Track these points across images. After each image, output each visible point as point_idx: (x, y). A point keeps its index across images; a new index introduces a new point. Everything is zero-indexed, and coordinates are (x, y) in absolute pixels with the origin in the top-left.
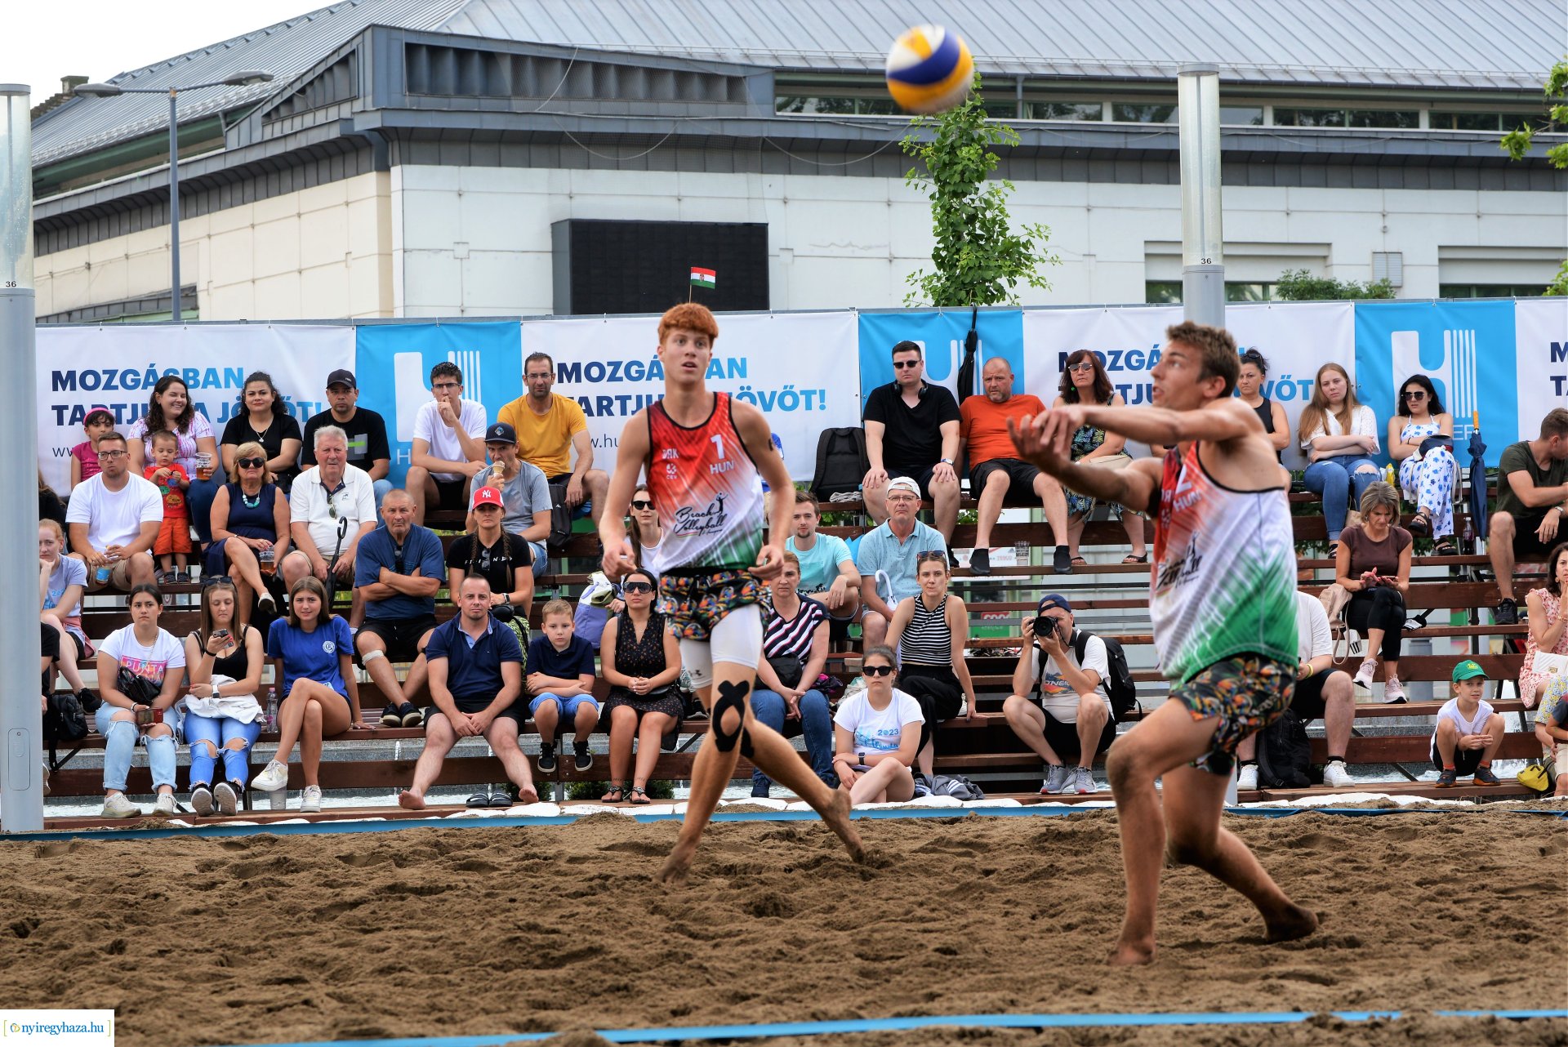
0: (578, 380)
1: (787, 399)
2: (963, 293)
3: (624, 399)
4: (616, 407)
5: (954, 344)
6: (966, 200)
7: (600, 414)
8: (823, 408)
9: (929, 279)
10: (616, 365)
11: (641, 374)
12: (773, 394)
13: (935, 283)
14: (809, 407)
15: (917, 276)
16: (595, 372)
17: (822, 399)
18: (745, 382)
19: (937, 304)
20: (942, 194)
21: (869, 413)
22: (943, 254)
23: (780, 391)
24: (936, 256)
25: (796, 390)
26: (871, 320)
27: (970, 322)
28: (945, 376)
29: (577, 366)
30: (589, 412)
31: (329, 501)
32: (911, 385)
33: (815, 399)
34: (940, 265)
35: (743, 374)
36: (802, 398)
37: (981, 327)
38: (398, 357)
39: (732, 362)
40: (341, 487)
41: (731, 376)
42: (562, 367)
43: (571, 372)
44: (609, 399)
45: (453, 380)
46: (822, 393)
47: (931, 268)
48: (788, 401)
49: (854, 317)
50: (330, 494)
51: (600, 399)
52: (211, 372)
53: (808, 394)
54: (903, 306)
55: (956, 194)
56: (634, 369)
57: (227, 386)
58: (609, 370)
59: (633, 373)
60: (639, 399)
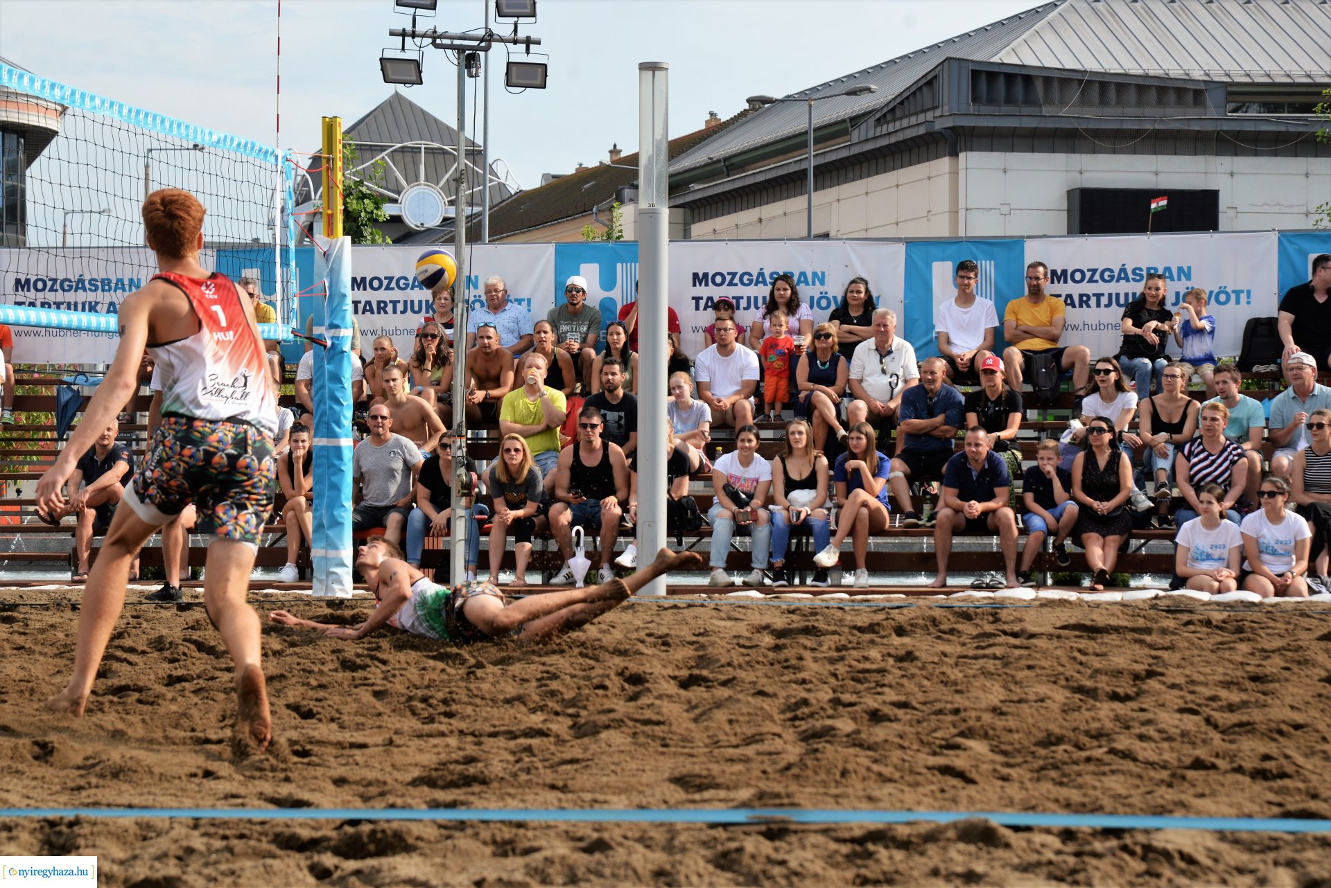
0: (1065, 282)
1: (1222, 296)
3: (1099, 296)
4: (1093, 301)
7: (1081, 306)
8: (1249, 303)
10: (1094, 271)
11: (1112, 278)
12: (1211, 293)
14: (1238, 302)
15: (1324, 207)
16: (1078, 276)
17: (1249, 296)
21: (1283, 306)
23: (1216, 290)
25: (1229, 290)
26: (1288, 238)
29: (1064, 272)
30: (1072, 305)
31: (881, 362)
33: (1243, 297)
35: (1188, 277)
36: (1233, 296)
38: (936, 266)
39: (1180, 269)
40: (890, 352)
41: (1179, 279)
43: (1060, 276)
44: (1088, 296)
46: (1249, 292)
48: (1223, 298)
49: (1274, 237)
50: (882, 357)
51: (1081, 296)
52: (803, 274)
53: (1238, 293)
54: (1313, 228)
56: (1107, 274)
57: (814, 284)
58: (1088, 275)
59: (1106, 277)
60: (1110, 295)
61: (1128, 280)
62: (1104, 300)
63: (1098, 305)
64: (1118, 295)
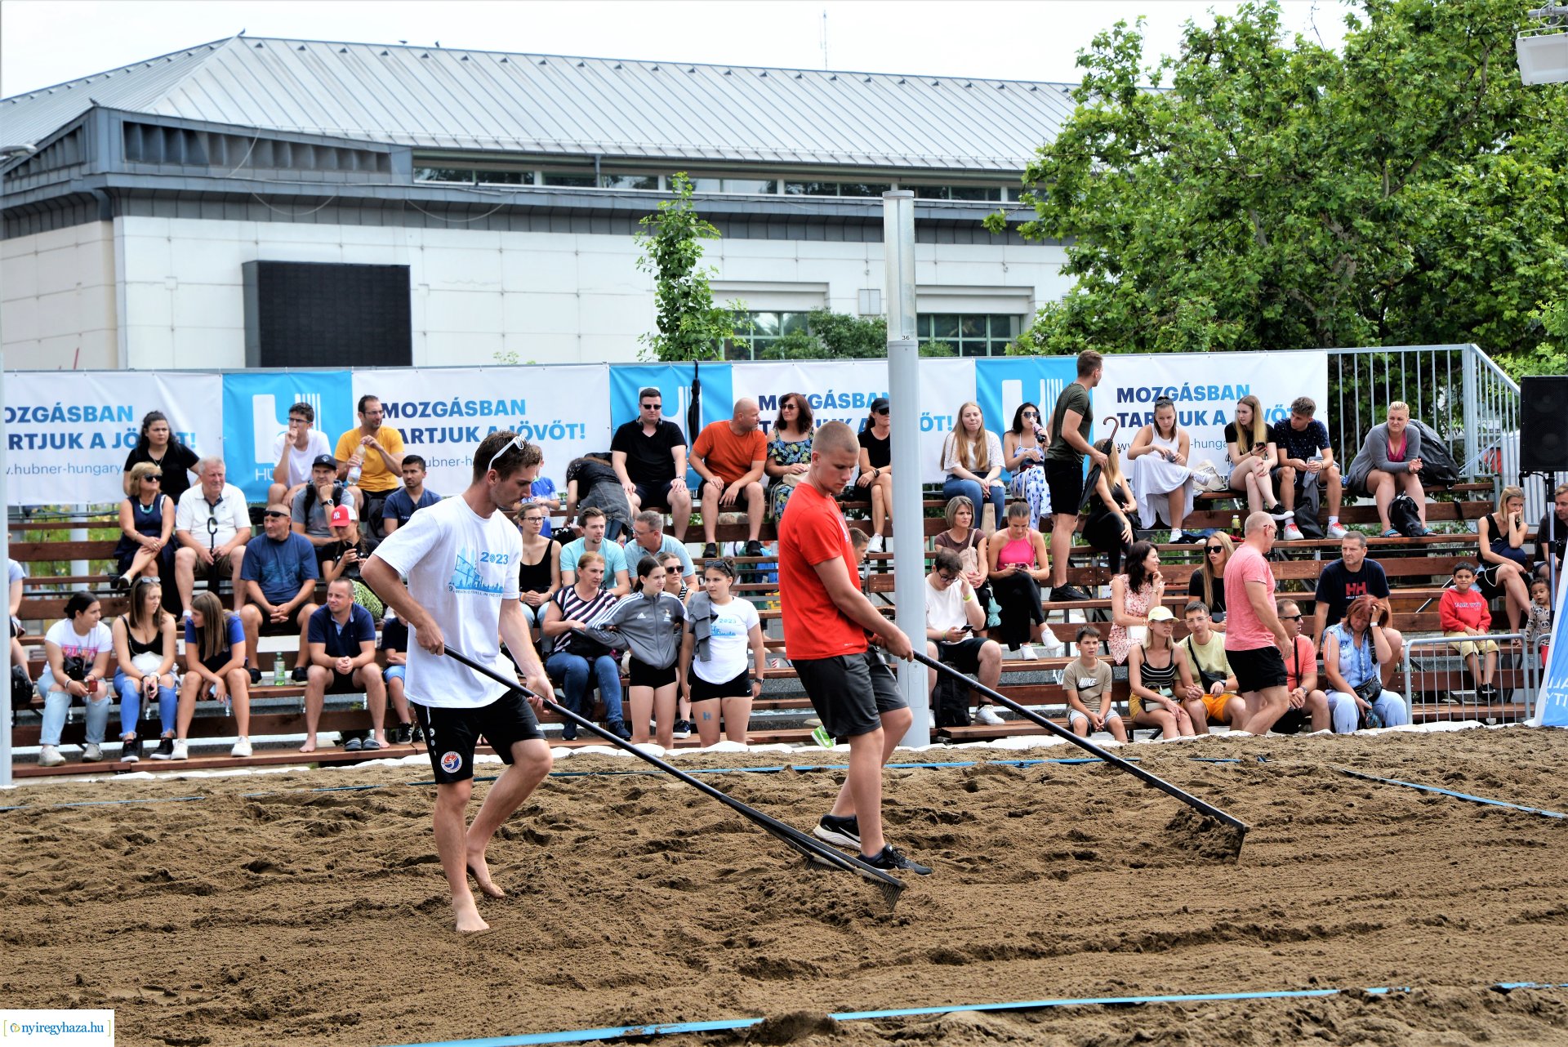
0: (397, 416)
1: (555, 430)
2: (681, 352)
3: (431, 431)
4: (426, 436)
5: (681, 389)
6: (682, 280)
7: (414, 440)
8: (583, 437)
9: (656, 340)
10: (426, 405)
11: (445, 412)
12: (545, 427)
13: (661, 343)
14: (572, 436)
15: (645, 337)
16: (409, 410)
17: (582, 431)
18: (524, 418)
19: (662, 360)
20: (663, 275)
21: (617, 444)
22: (665, 320)
23: (550, 424)
24: (659, 322)
25: (563, 424)
26: (620, 372)
27: (693, 373)
28: (674, 414)
29: (395, 406)
30: (406, 441)
31: (212, 511)
32: (651, 422)
33: (577, 431)
34: (663, 329)
35: (522, 411)
36: (567, 430)
37: (701, 376)
38: (256, 398)
39: (514, 403)
40: (220, 501)
41: (513, 413)
42: (385, 406)
43: (393, 410)
44: (421, 432)
45: (303, 418)
46: (582, 426)
47: (657, 331)
48: (557, 432)
49: (606, 370)
50: (212, 507)
51: (413, 431)
52: (107, 409)
53: (572, 427)
54: (636, 360)
55: (673, 276)
56: (439, 408)
57: (120, 419)
58: (420, 409)
59: (439, 411)
60: (443, 430)
61: (461, 414)
62: (438, 435)
63: (432, 440)
64: (451, 430)
